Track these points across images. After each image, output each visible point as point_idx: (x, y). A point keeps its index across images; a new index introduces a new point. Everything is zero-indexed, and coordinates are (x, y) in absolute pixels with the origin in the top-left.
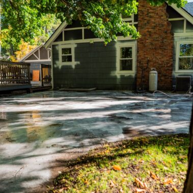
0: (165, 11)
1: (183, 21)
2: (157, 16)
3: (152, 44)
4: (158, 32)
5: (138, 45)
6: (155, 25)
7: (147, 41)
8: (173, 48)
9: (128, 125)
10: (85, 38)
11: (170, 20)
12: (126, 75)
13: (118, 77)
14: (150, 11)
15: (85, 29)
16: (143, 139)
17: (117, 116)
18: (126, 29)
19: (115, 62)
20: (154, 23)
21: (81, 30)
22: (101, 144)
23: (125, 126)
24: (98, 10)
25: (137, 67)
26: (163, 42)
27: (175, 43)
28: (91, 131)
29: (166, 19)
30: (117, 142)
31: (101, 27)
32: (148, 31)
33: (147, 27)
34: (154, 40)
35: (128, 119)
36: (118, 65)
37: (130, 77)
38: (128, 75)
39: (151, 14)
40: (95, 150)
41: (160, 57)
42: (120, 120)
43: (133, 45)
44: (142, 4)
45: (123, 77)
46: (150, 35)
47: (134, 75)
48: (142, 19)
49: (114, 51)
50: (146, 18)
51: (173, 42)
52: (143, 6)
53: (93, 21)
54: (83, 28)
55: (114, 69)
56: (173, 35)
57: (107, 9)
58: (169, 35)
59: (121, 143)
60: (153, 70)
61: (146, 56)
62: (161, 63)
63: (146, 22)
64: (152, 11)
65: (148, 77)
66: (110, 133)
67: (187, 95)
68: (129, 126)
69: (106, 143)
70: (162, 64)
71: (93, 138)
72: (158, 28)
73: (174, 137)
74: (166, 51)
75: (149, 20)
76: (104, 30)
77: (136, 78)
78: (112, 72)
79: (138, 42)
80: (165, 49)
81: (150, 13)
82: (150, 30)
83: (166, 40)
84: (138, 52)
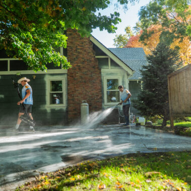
0: (92, 49)
1: (108, 59)
2: (85, 53)
3: (81, 78)
4: (86, 67)
5: (68, 78)
6: (83, 60)
7: (77, 75)
8: (101, 81)
9: (67, 152)
10: (11, 70)
11: (96, 57)
12: (57, 109)
13: (49, 110)
14: (79, 47)
15: (11, 61)
16: (90, 164)
17: (52, 145)
18: (57, 58)
19: (44, 95)
20: (83, 58)
21: (7, 61)
22: (34, 177)
23: (64, 154)
24: (27, 36)
25: (68, 100)
26: (91, 76)
27: (102, 78)
28: (19, 164)
29: (93, 56)
30: (57, 171)
31: (30, 53)
32: (77, 66)
33: (76, 61)
34: (83, 74)
35: (65, 147)
36: (48, 98)
37: (60, 111)
38: (59, 108)
39: (79, 51)
40: (26, 185)
41: (90, 90)
42: (56, 149)
43: (64, 79)
44: (71, 41)
45: (53, 111)
46: (80, 69)
47: (65, 109)
48: (72, 54)
49: (44, 84)
50: (75, 54)
51: (101, 77)
52: (72, 43)
53: (21, 45)
54: (9, 60)
55: (44, 102)
56: (100, 70)
57: (37, 37)
58: (97, 70)
59: (64, 172)
60: (84, 102)
61: (77, 89)
62: (91, 95)
63: (75, 57)
64: (80, 48)
65: (80, 110)
66: (46, 163)
67: (117, 125)
68: (68, 154)
69: (42, 174)
70: (92, 97)
71: (21, 171)
72: (87, 63)
73: (124, 158)
74: (95, 84)
75: (78, 55)
76: (33, 56)
77: (67, 111)
78: (41, 106)
79: (68, 75)
80: (94, 83)
81: (78, 49)
82: (79, 64)
83: (94, 74)
84: (68, 85)
